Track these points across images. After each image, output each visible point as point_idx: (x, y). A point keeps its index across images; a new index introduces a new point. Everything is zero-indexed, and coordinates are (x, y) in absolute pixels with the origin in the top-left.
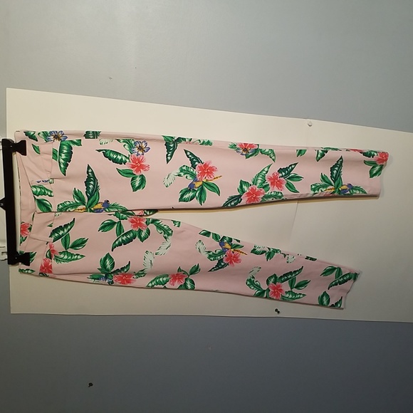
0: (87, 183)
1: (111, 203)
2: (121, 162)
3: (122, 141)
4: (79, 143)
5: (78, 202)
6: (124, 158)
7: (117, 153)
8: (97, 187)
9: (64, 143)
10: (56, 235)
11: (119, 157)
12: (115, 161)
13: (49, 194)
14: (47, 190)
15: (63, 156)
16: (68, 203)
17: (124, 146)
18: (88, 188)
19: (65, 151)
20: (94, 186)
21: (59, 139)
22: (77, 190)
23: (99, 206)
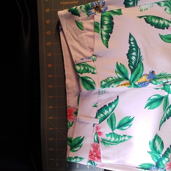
0: (129, 55)
1: (157, 73)
2: (163, 27)
3: (163, 4)
4: (119, 13)
5: (121, 77)
6: (166, 23)
7: (159, 18)
8: (140, 57)
9: (104, 14)
10: (102, 115)
11: (162, 22)
12: (157, 26)
13: (92, 71)
14: (90, 67)
15: (105, 28)
16: (111, 79)
17: (165, 9)
18: (130, 61)
19: (106, 23)
20: (136, 57)
21: (101, 11)
22: (119, 64)
23: (144, 79)
